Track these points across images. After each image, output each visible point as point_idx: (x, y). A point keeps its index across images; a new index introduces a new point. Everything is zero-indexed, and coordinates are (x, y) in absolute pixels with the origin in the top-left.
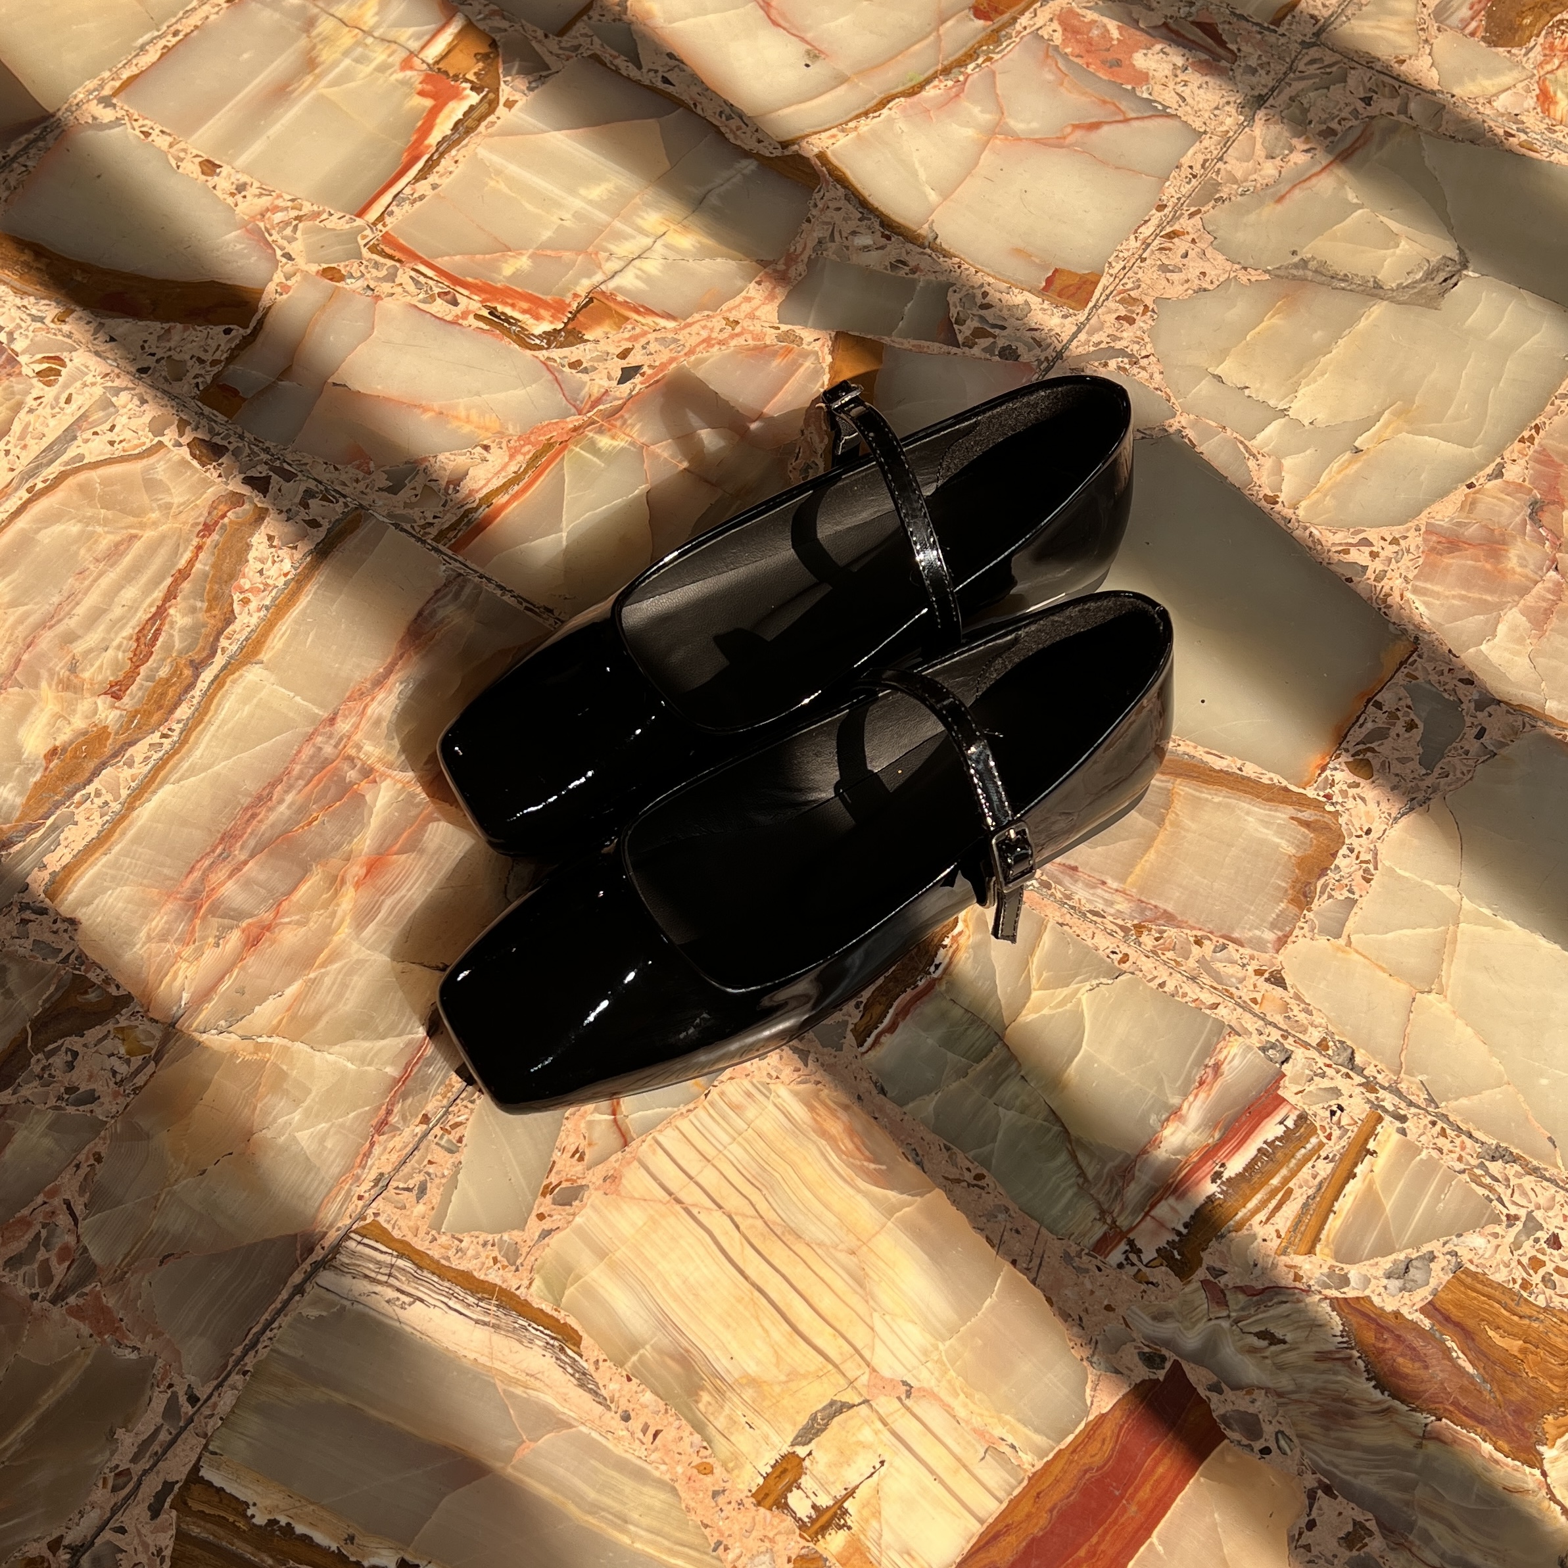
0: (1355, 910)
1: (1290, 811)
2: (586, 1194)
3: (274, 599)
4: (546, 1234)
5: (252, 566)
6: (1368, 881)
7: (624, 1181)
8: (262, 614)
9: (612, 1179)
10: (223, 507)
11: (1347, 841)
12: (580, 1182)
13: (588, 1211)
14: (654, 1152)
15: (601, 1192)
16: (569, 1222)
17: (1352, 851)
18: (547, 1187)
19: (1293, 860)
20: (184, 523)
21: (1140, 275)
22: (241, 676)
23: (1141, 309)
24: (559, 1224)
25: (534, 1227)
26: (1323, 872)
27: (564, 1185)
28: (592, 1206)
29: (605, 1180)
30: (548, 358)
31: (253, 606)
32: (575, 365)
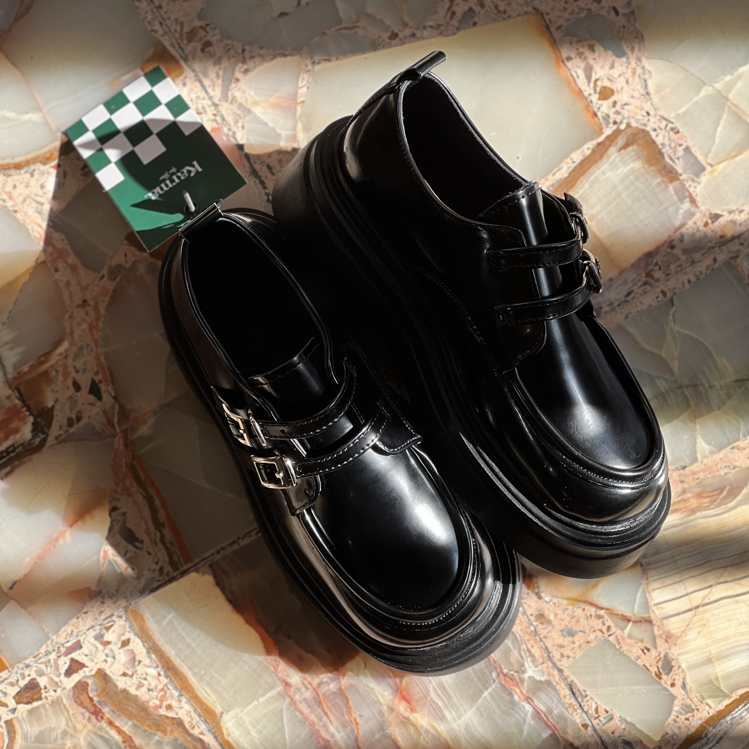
0: (693, 150)
1: (613, 150)
2: (671, 655)
3: (176, 688)
4: (684, 686)
5: (142, 694)
6: (678, 132)
7: (673, 632)
8: (184, 700)
9: (669, 637)
10: (84, 697)
11: (648, 129)
12: (662, 655)
13: (681, 658)
14: (662, 608)
15: (673, 647)
16: (683, 671)
17: (655, 130)
18: (656, 675)
19: (646, 166)
20: (85, 726)
21: (173, 17)
22: (227, 729)
23: (202, 33)
24: (682, 676)
25: (677, 691)
26: (661, 154)
27: (660, 665)
28: (679, 655)
29: (667, 642)
30: (57, 438)
31: (174, 703)
32: (70, 423)
